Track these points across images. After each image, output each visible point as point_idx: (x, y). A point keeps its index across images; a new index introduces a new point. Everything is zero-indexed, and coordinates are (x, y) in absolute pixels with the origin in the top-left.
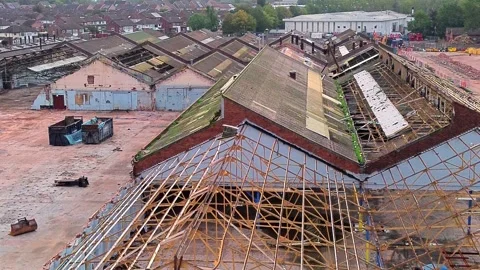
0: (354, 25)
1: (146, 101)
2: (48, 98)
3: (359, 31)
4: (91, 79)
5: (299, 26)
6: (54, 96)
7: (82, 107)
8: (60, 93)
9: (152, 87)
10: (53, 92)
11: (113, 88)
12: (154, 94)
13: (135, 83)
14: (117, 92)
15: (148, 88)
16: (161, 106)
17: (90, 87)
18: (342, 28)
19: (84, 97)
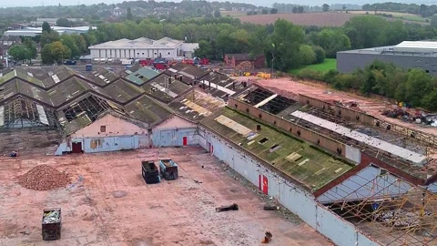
0: (151, 51)
1: (145, 142)
2: (69, 146)
3: (156, 56)
4: (103, 128)
5: (103, 53)
6: (74, 144)
7: (96, 150)
8: (78, 141)
9: (150, 130)
10: (73, 140)
11: (120, 134)
12: (151, 136)
13: (136, 128)
14: (123, 136)
15: (146, 132)
16: (156, 144)
17: (103, 135)
18: (141, 54)
19: (97, 142)
